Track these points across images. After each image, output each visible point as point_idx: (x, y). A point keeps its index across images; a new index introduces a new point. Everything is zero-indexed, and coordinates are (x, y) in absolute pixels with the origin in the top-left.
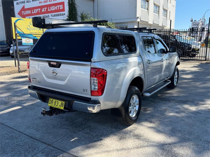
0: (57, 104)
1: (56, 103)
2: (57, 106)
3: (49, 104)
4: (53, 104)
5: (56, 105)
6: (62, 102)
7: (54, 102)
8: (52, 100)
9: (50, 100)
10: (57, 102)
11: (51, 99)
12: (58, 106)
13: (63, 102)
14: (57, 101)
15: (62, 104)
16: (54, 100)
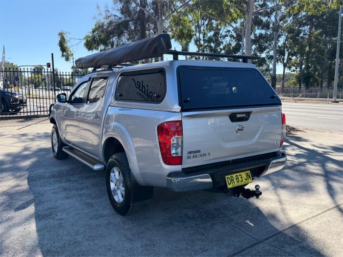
0: (240, 179)
1: (238, 178)
2: (242, 182)
3: (229, 184)
4: (235, 181)
5: (240, 182)
6: (246, 172)
7: (235, 178)
8: (231, 177)
9: (228, 178)
10: (240, 175)
11: (229, 176)
12: (244, 180)
13: (248, 172)
14: (238, 174)
15: (247, 175)
16: (234, 176)
